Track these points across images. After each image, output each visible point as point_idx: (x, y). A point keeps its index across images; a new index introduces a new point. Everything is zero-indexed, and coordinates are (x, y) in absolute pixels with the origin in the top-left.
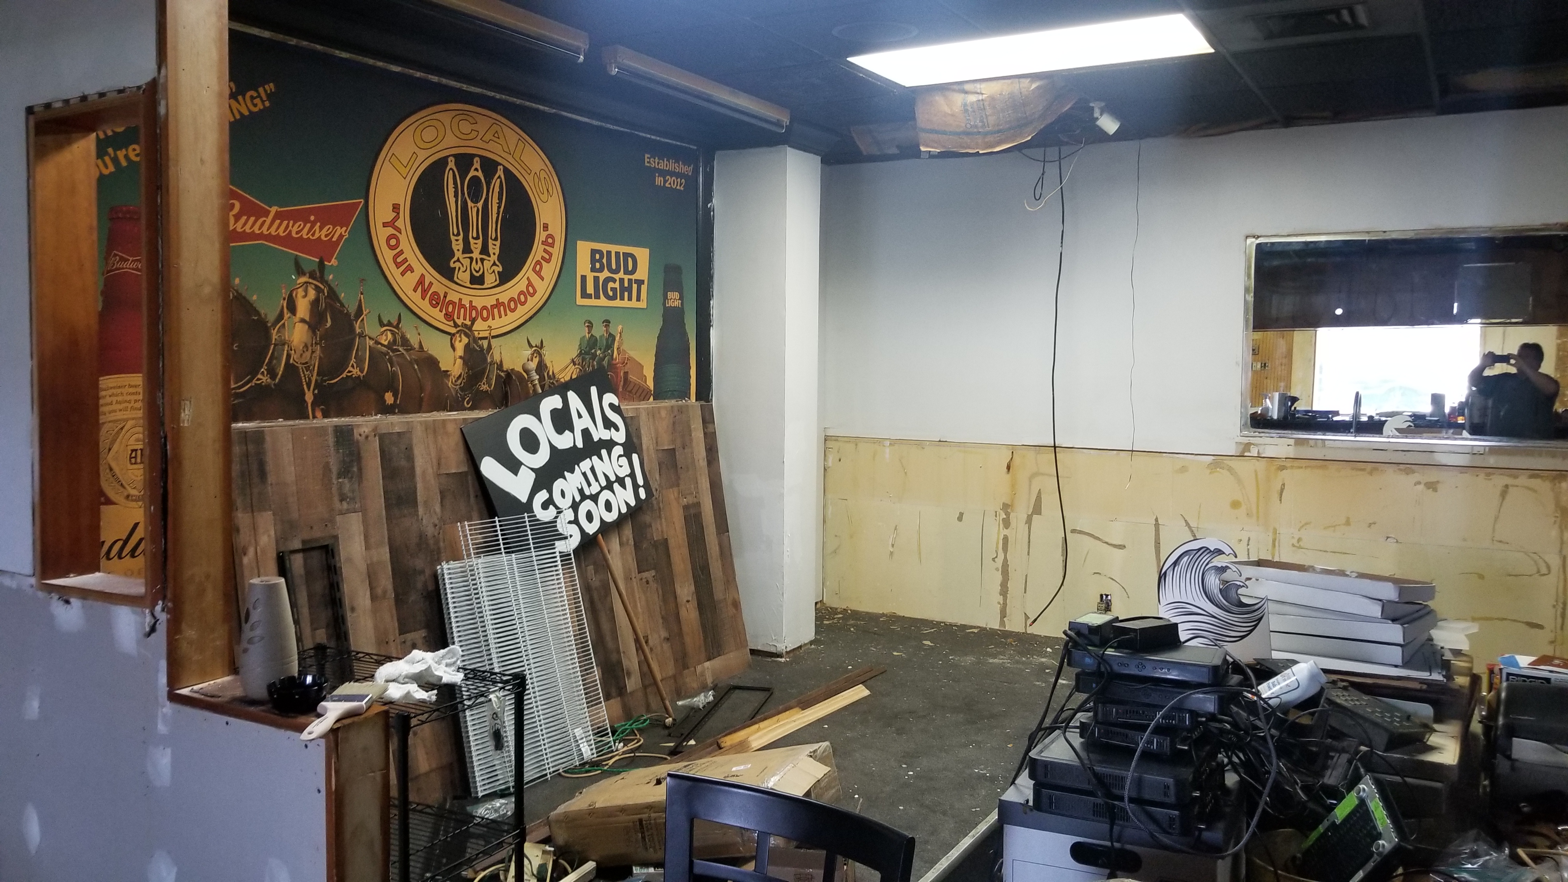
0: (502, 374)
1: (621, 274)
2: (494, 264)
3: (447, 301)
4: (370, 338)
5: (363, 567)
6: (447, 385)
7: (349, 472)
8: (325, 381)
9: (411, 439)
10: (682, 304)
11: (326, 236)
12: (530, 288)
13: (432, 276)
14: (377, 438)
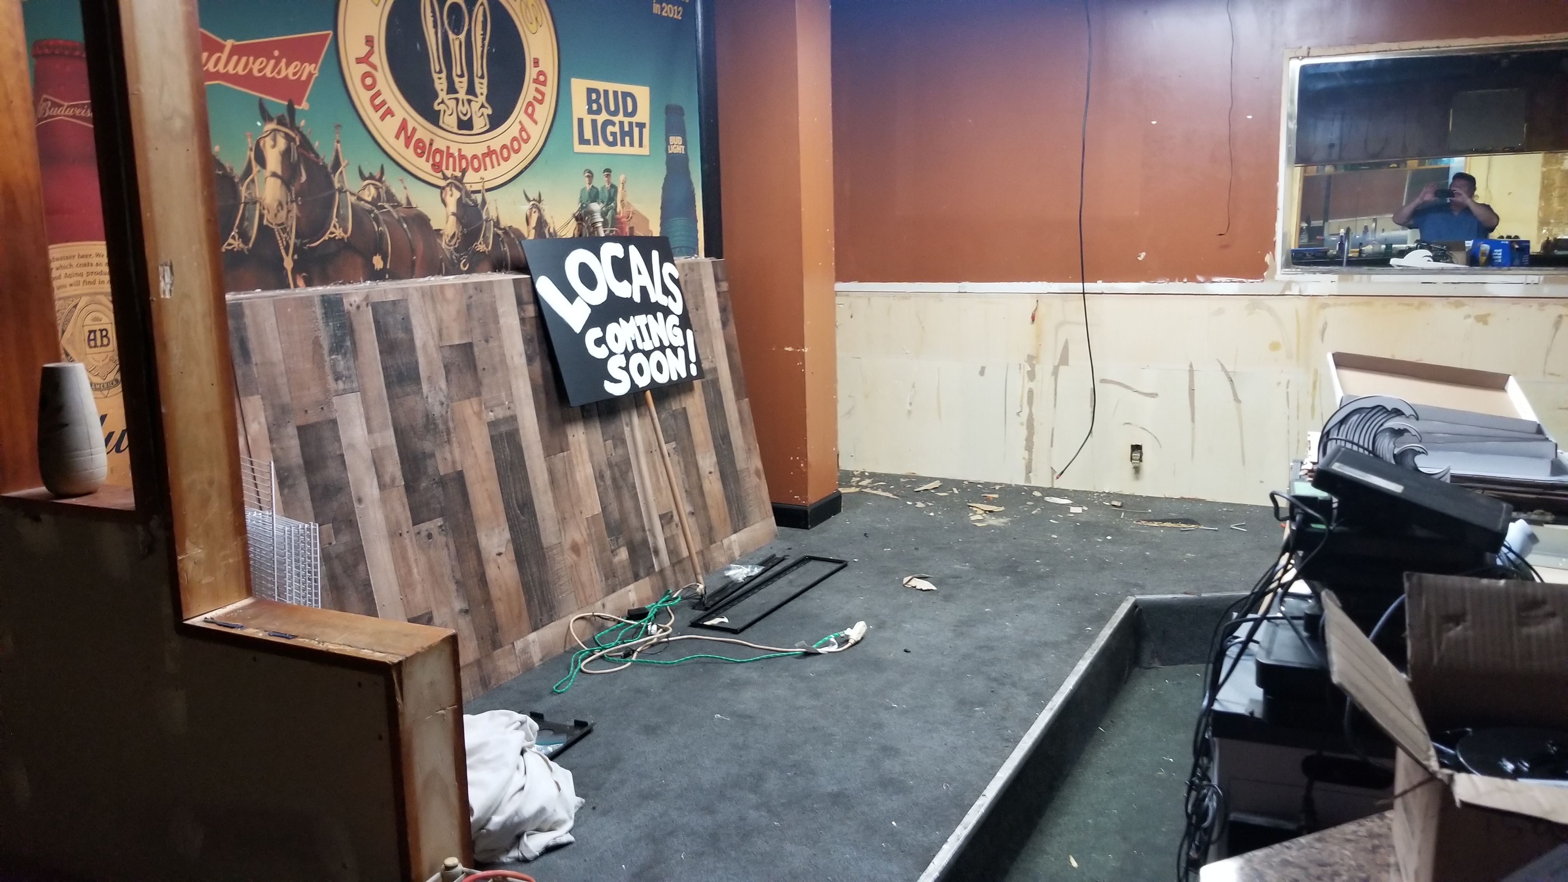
0: (500, 232)
1: (620, 117)
2: (482, 106)
3: (434, 148)
4: (352, 194)
5: (367, 454)
6: (440, 245)
7: (342, 347)
8: (305, 244)
9: (407, 309)
10: (686, 149)
11: (295, 74)
12: (524, 133)
13: (415, 120)
14: (370, 308)
